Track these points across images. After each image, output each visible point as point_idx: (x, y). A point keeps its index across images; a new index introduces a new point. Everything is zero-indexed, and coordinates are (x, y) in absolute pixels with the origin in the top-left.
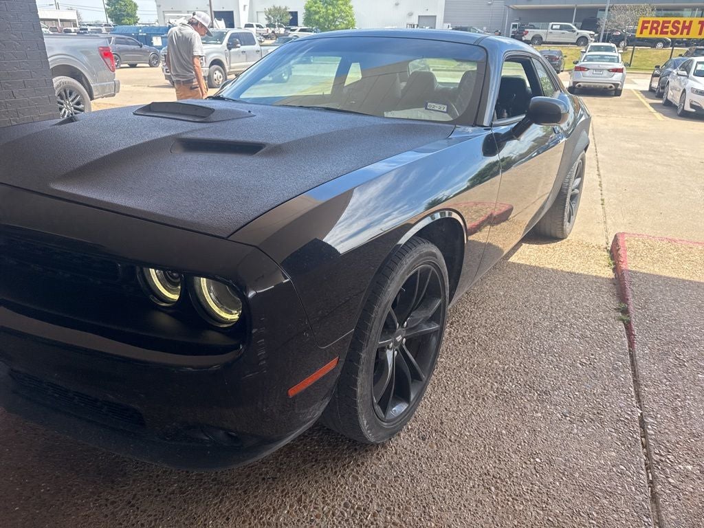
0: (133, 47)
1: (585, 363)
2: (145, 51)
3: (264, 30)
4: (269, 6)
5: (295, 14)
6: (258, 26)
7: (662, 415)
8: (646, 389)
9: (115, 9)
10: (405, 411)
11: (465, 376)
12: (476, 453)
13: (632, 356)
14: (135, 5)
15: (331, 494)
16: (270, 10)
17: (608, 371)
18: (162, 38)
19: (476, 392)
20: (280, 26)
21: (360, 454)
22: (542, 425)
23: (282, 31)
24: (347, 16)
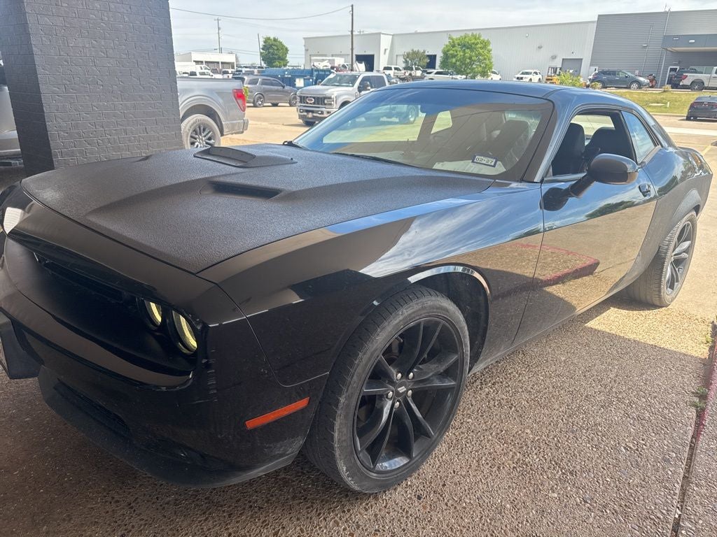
0: (276, 88)
1: (630, 448)
2: (287, 92)
3: (401, 73)
4: (409, 50)
5: (433, 58)
6: (396, 69)
7: (705, 521)
8: (695, 488)
9: (269, 53)
10: (404, 465)
11: (488, 441)
12: (469, 523)
13: (692, 448)
14: (287, 49)
15: (308, 534)
16: (408, 54)
17: (656, 460)
18: (304, 79)
19: (494, 460)
20: (417, 69)
21: (349, 500)
22: (555, 507)
23: (419, 73)
24: (485, 59)
